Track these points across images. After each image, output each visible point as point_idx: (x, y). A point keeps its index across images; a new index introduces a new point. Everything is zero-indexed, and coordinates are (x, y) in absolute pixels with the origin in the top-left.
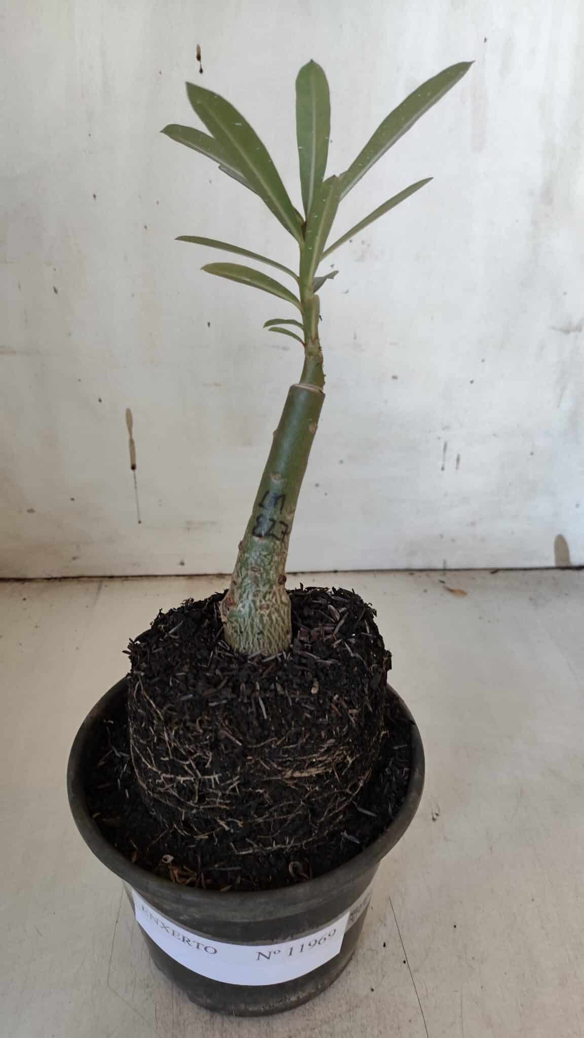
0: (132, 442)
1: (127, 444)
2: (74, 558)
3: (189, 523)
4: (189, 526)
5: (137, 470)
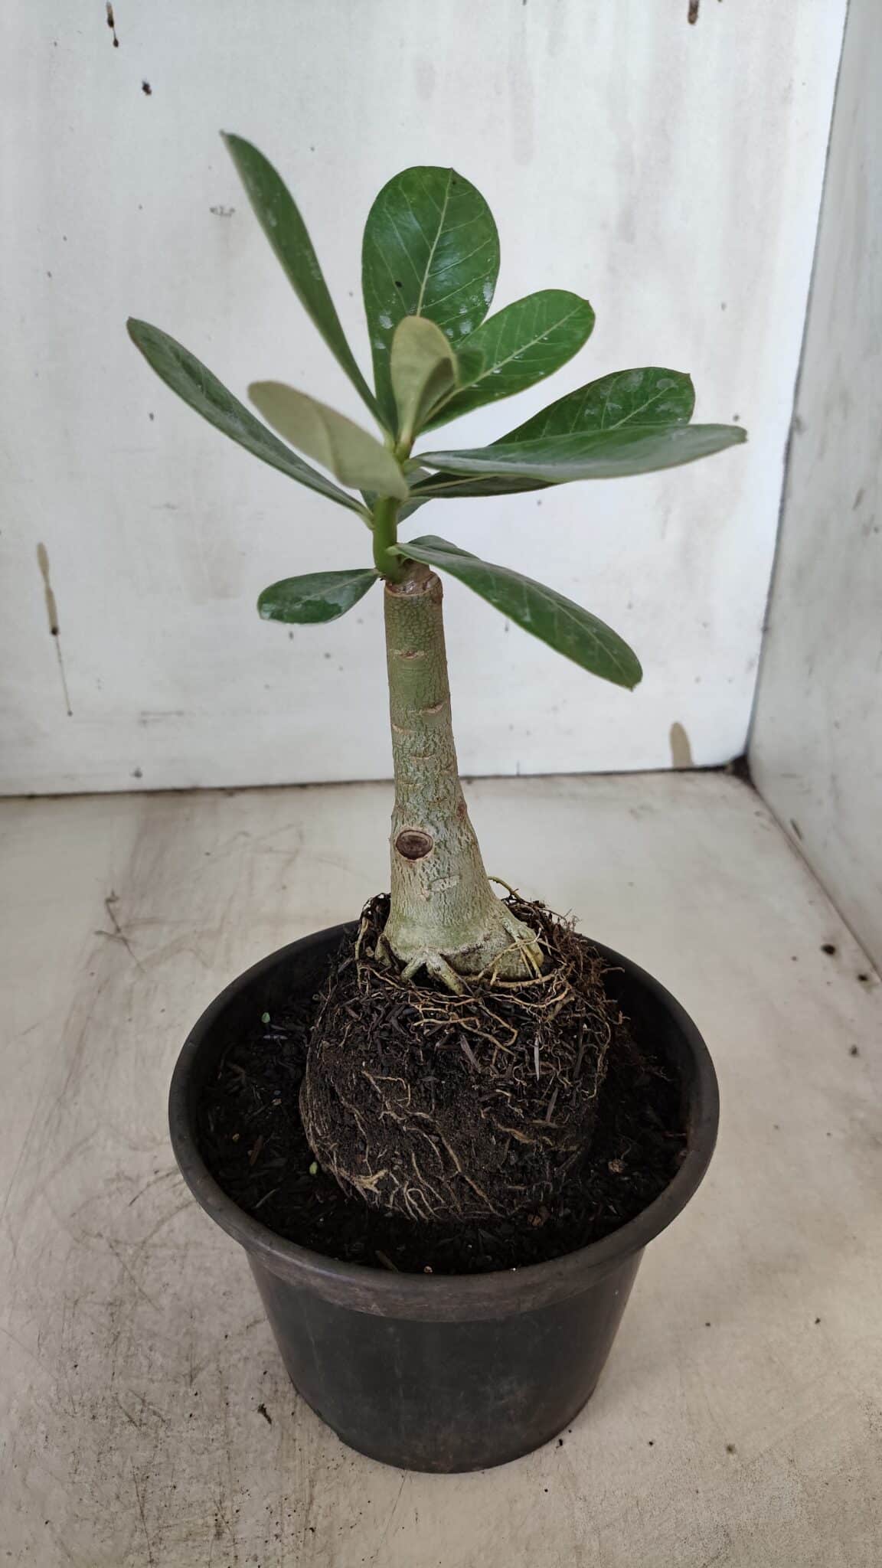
0: (49, 594)
1: (43, 596)
3: (144, 713)
4: (144, 719)
5: (60, 636)
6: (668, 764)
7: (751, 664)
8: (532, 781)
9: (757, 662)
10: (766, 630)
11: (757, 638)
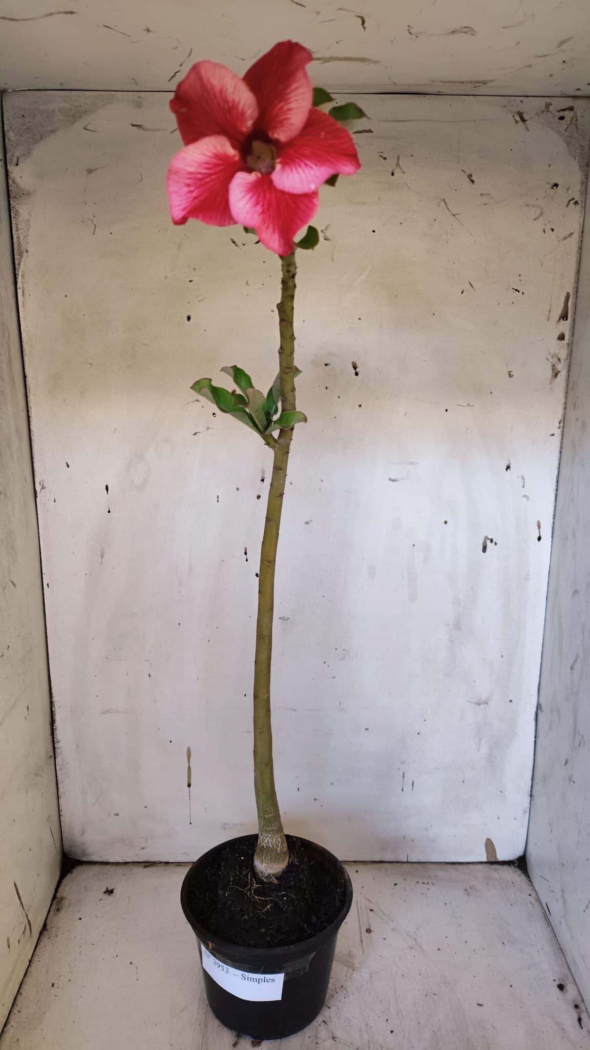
0: (189, 768)
1: (187, 770)
2: (143, 848)
3: (225, 824)
4: (225, 827)
5: (191, 787)
6: (485, 860)
7: (525, 812)
8: (416, 865)
9: (528, 810)
10: (531, 796)
11: (528, 799)
